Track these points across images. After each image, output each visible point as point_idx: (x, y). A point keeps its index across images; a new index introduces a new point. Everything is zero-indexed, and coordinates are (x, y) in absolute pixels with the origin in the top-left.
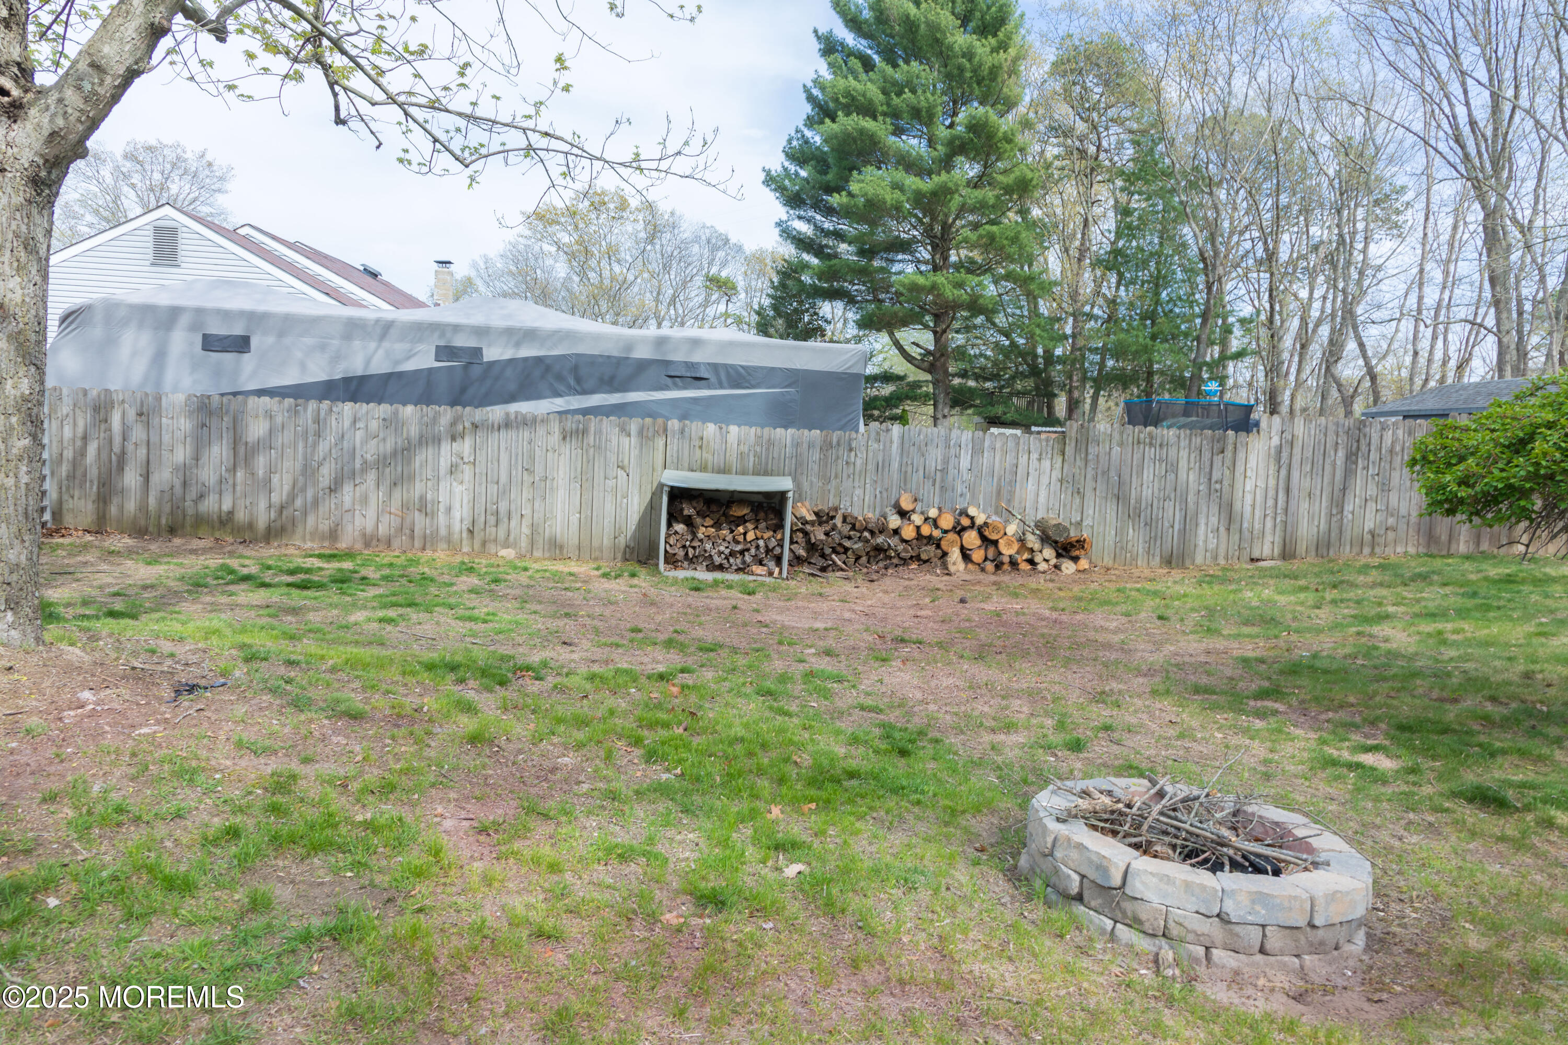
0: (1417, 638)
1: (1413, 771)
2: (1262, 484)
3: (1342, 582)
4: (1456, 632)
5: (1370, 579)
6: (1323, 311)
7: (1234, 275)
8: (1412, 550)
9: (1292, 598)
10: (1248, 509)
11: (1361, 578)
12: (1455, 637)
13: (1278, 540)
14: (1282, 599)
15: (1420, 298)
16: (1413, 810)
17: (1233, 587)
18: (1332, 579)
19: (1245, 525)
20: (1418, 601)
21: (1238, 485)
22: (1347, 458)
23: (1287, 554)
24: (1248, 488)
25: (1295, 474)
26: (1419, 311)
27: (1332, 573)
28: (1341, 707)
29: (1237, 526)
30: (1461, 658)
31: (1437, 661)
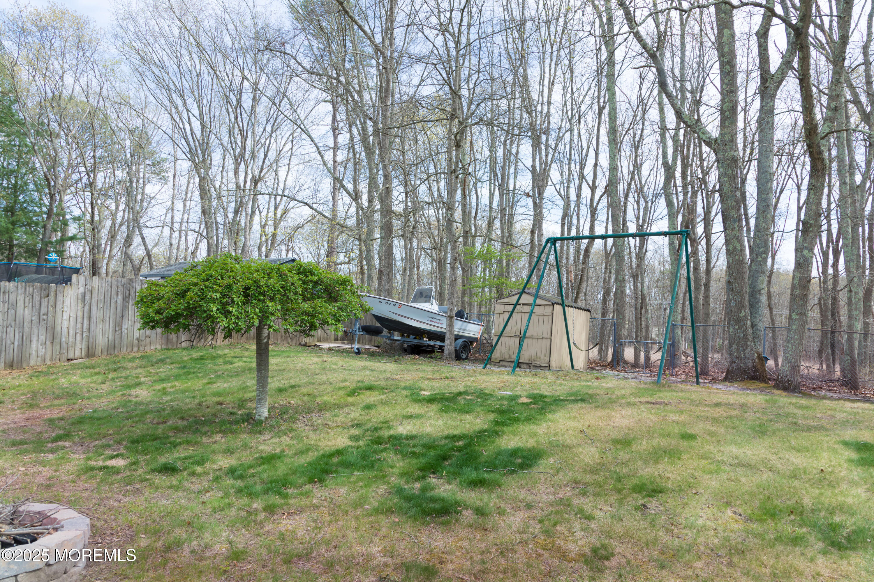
0: (153, 393)
1: (134, 464)
2: (73, 315)
3: (119, 368)
4: (172, 387)
5: (135, 365)
6: (123, 218)
7: (69, 191)
8: (159, 347)
9: (89, 380)
10: (65, 330)
11: (130, 364)
12: (171, 390)
13: (84, 347)
14: (83, 381)
15: (173, 217)
16: (130, 484)
17: (54, 377)
18: (114, 366)
19: (64, 339)
20: (157, 373)
21: (59, 316)
22: (124, 299)
23: (90, 354)
24: (65, 317)
25: (94, 309)
26: (172, 223)
27: (115, 363)
28: (104, 437)
29: (58, 340)
30: (172, 401)
31: (160, 403)
